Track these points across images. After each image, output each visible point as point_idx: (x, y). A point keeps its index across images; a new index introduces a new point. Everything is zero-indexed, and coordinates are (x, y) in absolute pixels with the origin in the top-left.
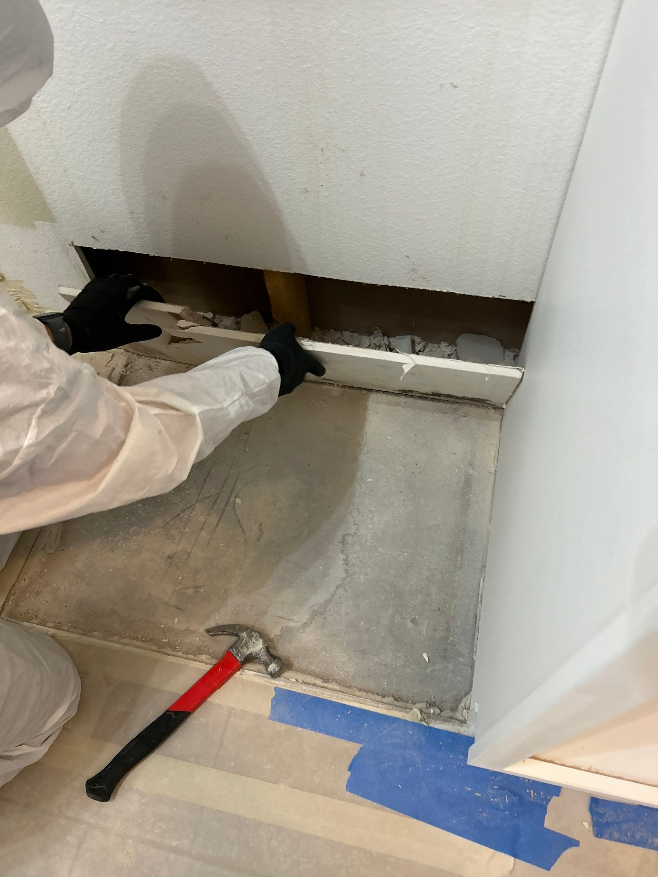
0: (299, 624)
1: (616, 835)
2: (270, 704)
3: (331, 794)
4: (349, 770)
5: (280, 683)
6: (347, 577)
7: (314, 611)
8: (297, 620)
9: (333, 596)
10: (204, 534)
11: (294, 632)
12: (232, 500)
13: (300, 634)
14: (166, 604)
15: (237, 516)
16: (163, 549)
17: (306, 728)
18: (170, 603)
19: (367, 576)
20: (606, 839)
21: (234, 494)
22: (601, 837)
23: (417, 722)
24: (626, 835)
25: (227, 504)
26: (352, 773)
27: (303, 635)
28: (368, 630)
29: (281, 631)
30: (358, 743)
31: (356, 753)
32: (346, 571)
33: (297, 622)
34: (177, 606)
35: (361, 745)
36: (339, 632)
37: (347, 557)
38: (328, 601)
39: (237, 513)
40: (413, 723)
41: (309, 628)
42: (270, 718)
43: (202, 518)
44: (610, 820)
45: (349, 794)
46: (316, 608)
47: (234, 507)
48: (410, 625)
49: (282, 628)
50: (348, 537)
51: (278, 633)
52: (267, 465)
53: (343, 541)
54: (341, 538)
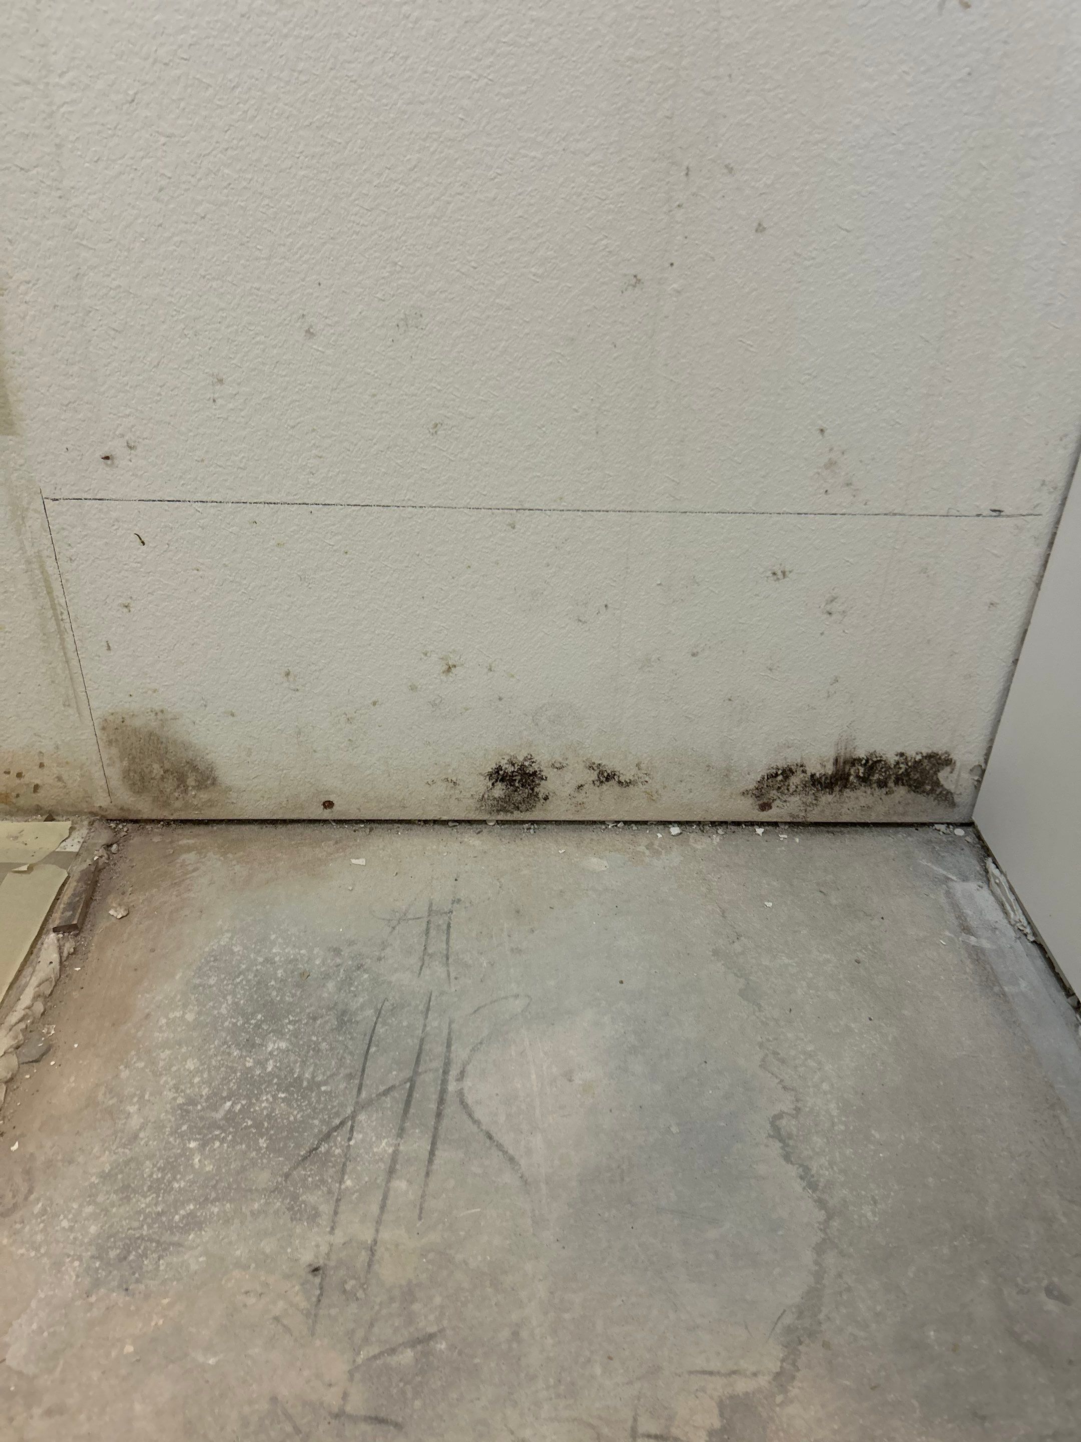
0: (763, 1381)
6: (830, 1217)
7: (789, 1330)
8: (753, 1369)
9: (819, 1276)
10: (399, 1184)
11: (760, 1409)
12: (452, 1087)
13: (778, 1409)
14: (337, 1416)
15: (476, 1122)
16: (289, 1250)
18: (348, 1409)
19: (879, 1206)
21: (454, 1073)
25: (441, 1101)
27: (791, 1410)
28: (955, 1348)
29: (722, 1415)
32: (821, 1203)
33: (755, 1374)
34: (373, 1416)
36: (883, 1373)
37: (807, 1169)
38: (814, 1294)
39: (477, 1115)
41: (797, 1383)
43: (385, 1146)
46: (788, 1320)
47: (463, 1103)
48: (1051, 1306)
49: (721, 1405)
50: (784, 1122)
51: (717, 1424)
52: (517, 996)
53: (777, 1134)
54: (768, 1126)
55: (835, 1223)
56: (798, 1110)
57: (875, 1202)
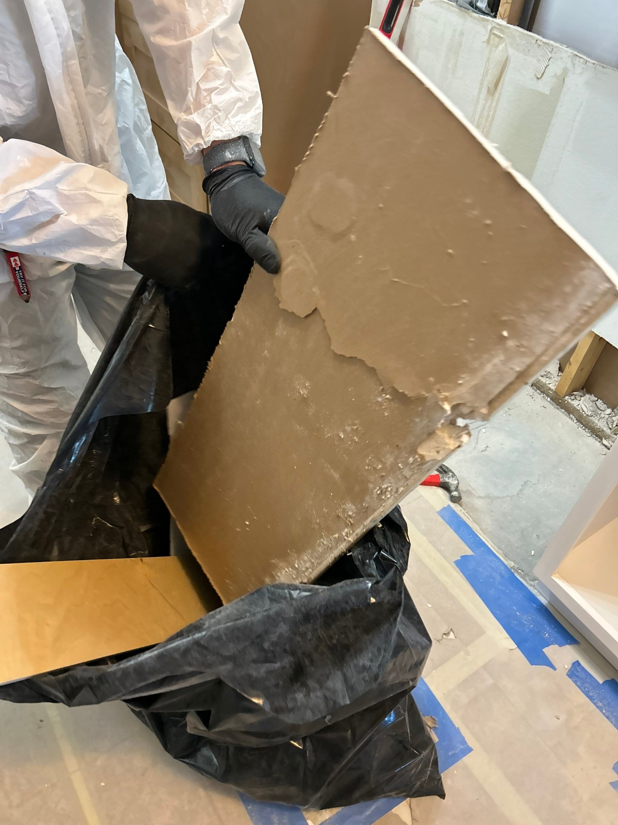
0: (477, 495)
1: (579, 684)
2: (442, 507)
3: (445, 558)
4: (461, 557)
5: (452, 505)
6: (517, 496)
7: (489, 496)
9: (503, 497)
11: (472, 496)
12: (481, 428)
15: (478, 435)
17: (452, 528)
20: (572, 680)
21: (484, 427)
22: (570, 678)
23: (509, 567)
24: (585, 689)
25: (477, 428)
26: (461, 559)
27: (476, 500)
28: (510, 522)
30: (473, 552)
31: (469, 554)
32: (518, 494)
33: (477, 493)
35: (474, 554)
36: (496, 512)
37: (523, 489)
38: (498, 498)
39: (479, 434)
40: (506, 566)
41: (481, 500)
42: (438, 512)
44: (580, 676)
45: (454, 564)
46: (491, 495)
47: (479, 431)
48: (535, 536)
49: (467, 490)
50: (529, 482)
51: (464, 490)
52: (510, 428)
53: (526, 483)
54: (526, 480)
55: (516, 497)
56: (535, 484)
57: (528, 503)
